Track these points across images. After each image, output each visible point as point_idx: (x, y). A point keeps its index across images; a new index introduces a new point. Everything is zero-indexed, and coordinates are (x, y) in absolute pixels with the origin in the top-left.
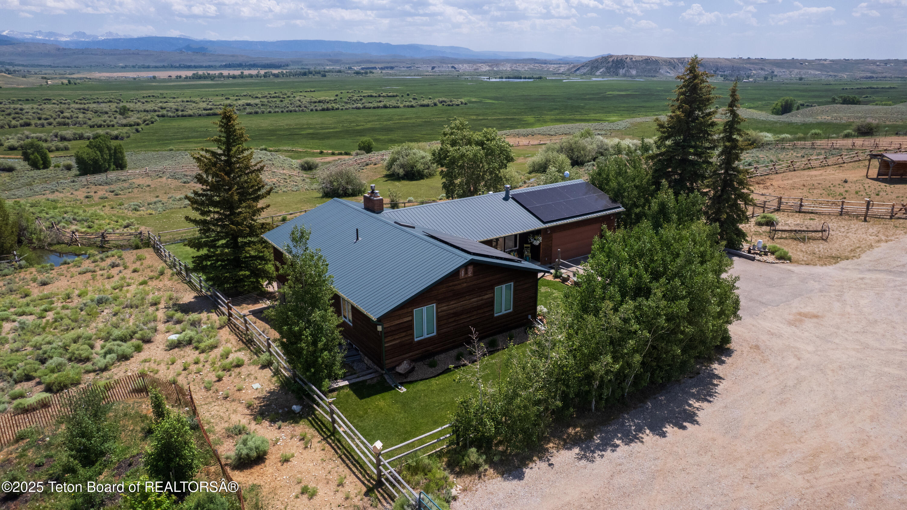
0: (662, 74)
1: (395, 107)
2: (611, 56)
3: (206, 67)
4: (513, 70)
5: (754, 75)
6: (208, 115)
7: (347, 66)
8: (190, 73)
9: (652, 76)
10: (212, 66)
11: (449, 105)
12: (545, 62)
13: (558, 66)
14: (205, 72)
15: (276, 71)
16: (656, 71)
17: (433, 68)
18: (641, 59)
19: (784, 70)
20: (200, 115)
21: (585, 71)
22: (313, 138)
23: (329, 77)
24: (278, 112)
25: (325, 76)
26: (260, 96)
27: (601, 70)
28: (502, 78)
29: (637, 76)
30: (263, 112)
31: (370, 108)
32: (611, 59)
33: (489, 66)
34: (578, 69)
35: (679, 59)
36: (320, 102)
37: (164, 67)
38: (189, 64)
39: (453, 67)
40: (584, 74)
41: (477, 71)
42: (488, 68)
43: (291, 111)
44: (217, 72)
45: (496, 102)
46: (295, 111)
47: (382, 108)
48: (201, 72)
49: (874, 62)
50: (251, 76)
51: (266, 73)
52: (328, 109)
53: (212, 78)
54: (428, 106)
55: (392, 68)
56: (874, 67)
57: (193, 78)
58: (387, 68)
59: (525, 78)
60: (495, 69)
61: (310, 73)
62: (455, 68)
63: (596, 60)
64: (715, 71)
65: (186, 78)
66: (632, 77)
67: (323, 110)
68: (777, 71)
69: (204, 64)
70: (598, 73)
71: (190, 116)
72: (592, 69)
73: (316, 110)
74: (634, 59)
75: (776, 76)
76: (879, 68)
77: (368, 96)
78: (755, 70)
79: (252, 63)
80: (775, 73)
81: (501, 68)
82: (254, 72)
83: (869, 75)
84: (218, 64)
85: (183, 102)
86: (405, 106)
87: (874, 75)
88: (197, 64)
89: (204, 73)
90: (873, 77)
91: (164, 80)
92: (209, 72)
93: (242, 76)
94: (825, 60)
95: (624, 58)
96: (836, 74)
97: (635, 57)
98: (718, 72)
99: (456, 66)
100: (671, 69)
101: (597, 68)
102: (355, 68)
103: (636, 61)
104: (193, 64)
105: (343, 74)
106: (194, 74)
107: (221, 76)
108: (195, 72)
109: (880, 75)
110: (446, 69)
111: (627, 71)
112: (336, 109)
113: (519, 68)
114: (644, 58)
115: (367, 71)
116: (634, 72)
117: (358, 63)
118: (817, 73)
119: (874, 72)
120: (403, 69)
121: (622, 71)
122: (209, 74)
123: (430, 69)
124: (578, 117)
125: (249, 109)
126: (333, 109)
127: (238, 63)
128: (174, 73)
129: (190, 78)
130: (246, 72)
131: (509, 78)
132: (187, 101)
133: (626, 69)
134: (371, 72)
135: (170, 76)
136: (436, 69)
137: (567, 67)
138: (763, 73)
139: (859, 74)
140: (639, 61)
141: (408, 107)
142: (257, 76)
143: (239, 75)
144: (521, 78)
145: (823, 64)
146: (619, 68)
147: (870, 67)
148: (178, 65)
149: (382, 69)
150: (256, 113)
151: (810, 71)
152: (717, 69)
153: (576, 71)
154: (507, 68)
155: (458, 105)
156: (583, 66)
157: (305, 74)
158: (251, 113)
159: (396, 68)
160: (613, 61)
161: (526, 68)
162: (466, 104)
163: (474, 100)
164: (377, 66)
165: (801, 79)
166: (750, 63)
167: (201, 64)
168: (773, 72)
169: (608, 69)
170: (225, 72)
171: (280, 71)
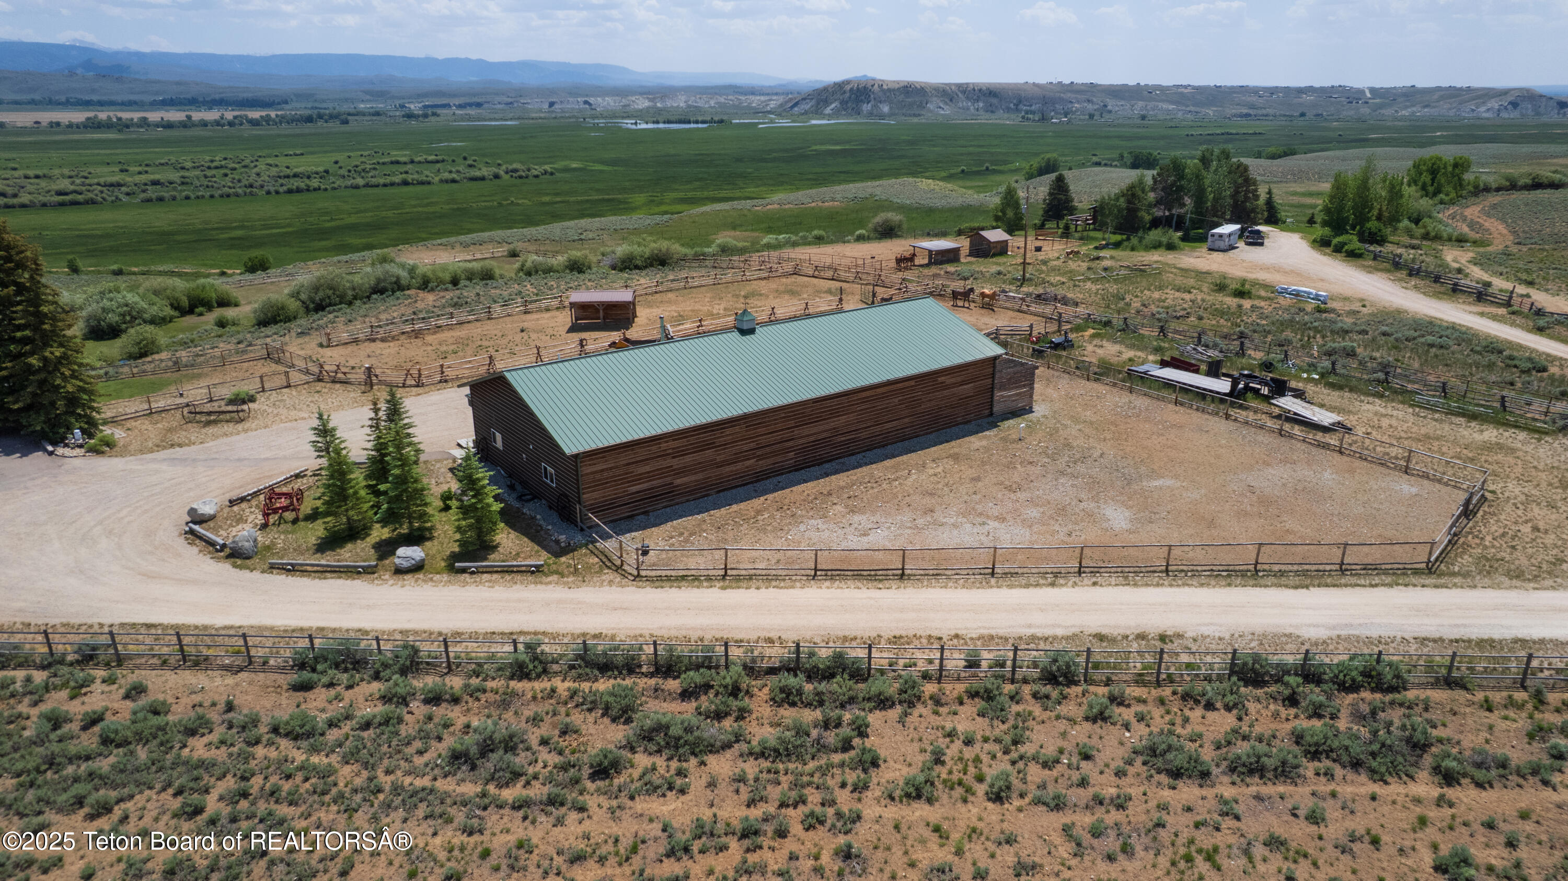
0: (931, 111)
1: (422, 183)
2: (848, 82)
3: (123, 104)
4: (689, 106)
5: (1077, 110)
6: (62, 204)
7: (397, 103)
8: (79, 116)
9: (915, 115)
10: (135, 103)
11: (521, 177)
12: (753, 91)
13: (767, 98)
14: (111, 114)
15: (255, 114)
16: (922, 106)
17: (552, 104)
18: (897, 86)
19: (1122, 103)
20: (44, 205)
21: (807, 107)
22: (232, 247)
23: (354, 125)
24: (203, 197)
25: (346, 122)
26: (188, 164)
27: (833, 106)
28: (658, 122)
29: (891, 115)
30: (174, 198)
31: (377, 186)
32: (848, 87)
33: (650, 100)
34: (796, 104)
35: (959, 86)
36: (295, 176)
37: (33, 102)
38: (87, 98)
39: (586, 102)
40: (806, 113)
41: (628, 109)
42: (647, 104)
43: (228, 196)
44: (136, 116)
45: (610, 168)
46: (237, 195)
47: (398, 184)
48: (103, 116)
49: (1255, 91)
50: (204, 124)
51: (235, 117)
52: (299, 190)
53: (125, 126)
54: (483, 179)
55: (479, 105)
56: (1253, 99)
57: (85, 127)
58: (470, 105)
59: (697, 122)
60: (659, 105)
61: (320, 116)
62: (590, 104)
63: (825, 89)
64: (1016, 105)
65: (70, 126)
66: (882, 116)
67: (290, 191)
68: (1111, 104)
69: (119, 98)
70: (828, 111)
71: (23, 206)
72: (818, 103)
73: (277, 192)
74: (885, 87)
75: (1110, 112)
76: (1261, 100)
77: (392, 163)
78: (1078, 102)
79: (217, 97)
80: (1109, 107)
81: (669, 103)
82: (212, 115)
83: (1245, 111)
84: (148, 98)
85: (26, 177)
86: (441, 181)
87: (1251, 112)
88: (105, 98)
89: (109, 118)
90: (1250, 115)
91: (23, 131)
92: (120, 114)
93: (187, 124)
94: (1186, 87)
95: (869, 86)
96: (1198, 109)
97: (887, 82)
98: (1021, 106)
99: (592, 100)
100: (946, 103)
101: (826, 102)
102: (412, 107)
103: (889, 90)
104: (95, 98)
105: (383, 118)
106: (88, 119)
107: (144, 122)
108: (91, 114)
109: (1260, 112)
110: (573, 105)
111: (874, 106)
112: (315, 190)
113: (700, 104)
114: (902, 85)
115: (430, 112)
116: (886, 109)
117: (420, 96)
118: (1171, 107)
119: (1252, 107)
120: (499, 106)
121: (866, 108)
122: (120, 119)
123: (546, 106)
124: (723, 194)
125: (152, 192)
126: (308, 190)
127: (189, 96)
128: (46, 117)
129: (78, 127)
130: (197, 116)
131: (669, 122)
132: (37, 177)
133: (872, 102)
134: (434, 114)
135: (37, 123)
136: (556, 106)
137: (781, 99)
138: (1090, 106)
139: (1230, 111)
140: (894, 90)
141: (447, 181)
142: (217, 123)
143: (180, 122)
144: (689, 122)
145: (1182, 93)
146: (862, 101)
147: (1249, 99)
148: (63, 99)
149: (460, 106)
150: (161, 199)
151: (1160, 105)
152: (1020, 102)
153: (792, 107)
154: (680, 102)
155: (537, 176)
156: (804, 99)
157: (309, 119)
158: (149, 200)
159: (486, 106)
160: (851, 90)
161: (712, 103)
162: (552, 174)
163: (574, 165)
164: (452, 101)
165: (1143, 118)
166: (1072, 91)
167: (113, 98)
168: (1105, 106)
169: (843, 103)
170: (154, 116)
171: (264, 114)
